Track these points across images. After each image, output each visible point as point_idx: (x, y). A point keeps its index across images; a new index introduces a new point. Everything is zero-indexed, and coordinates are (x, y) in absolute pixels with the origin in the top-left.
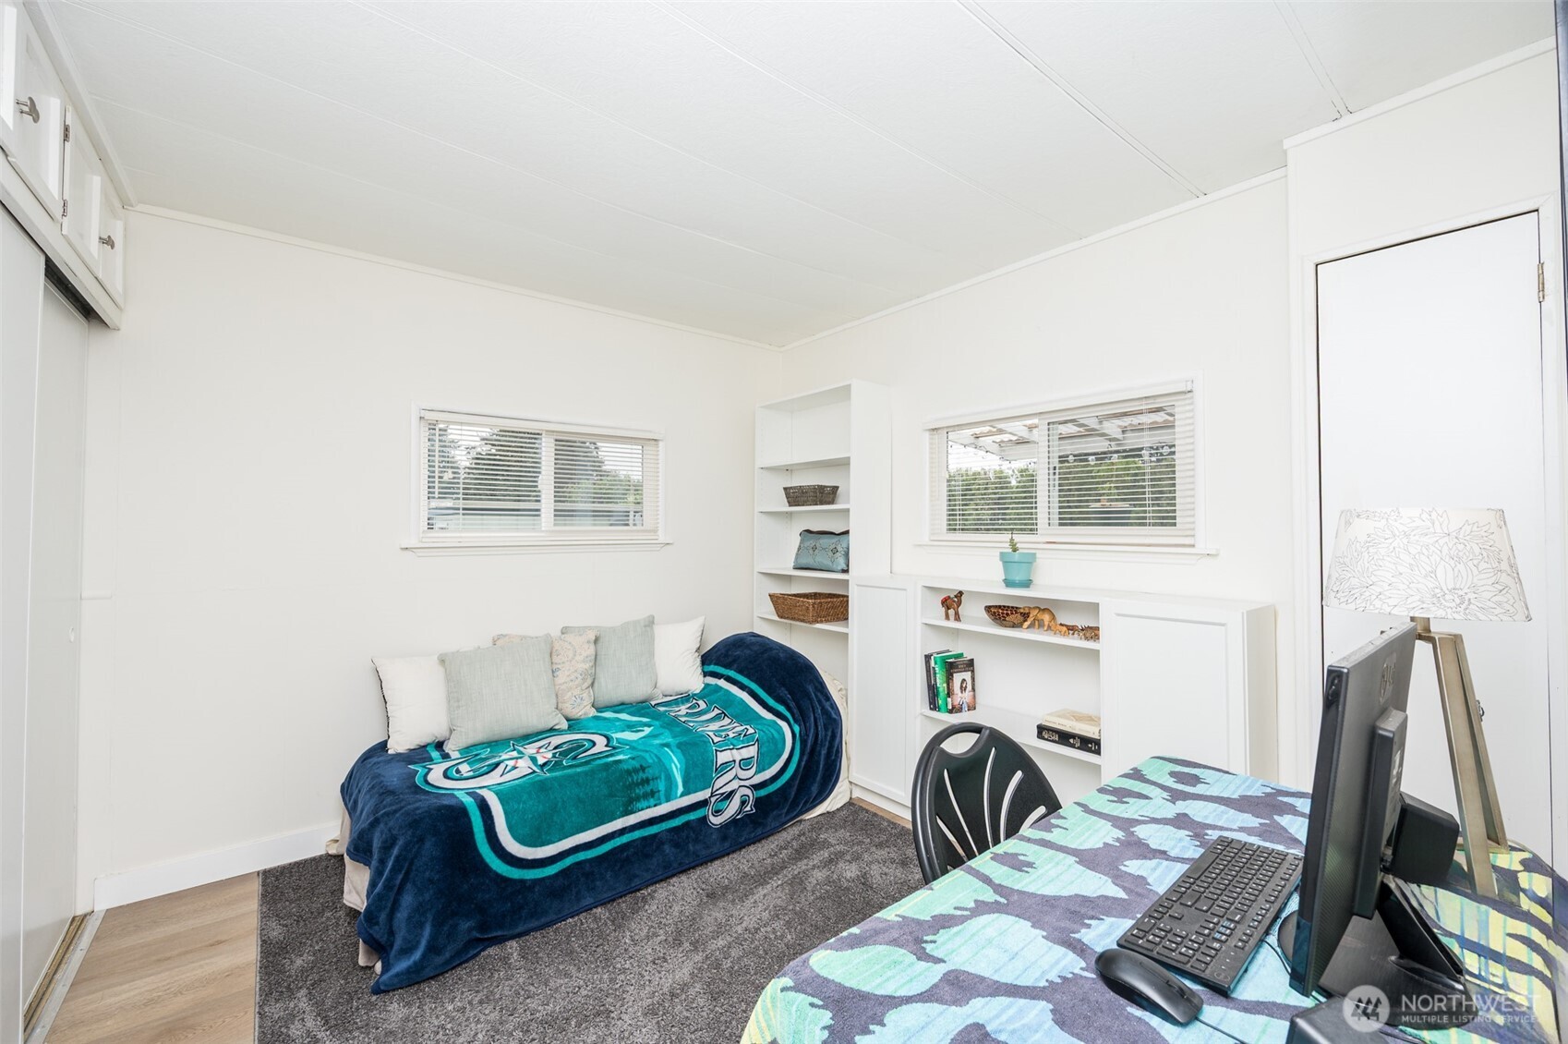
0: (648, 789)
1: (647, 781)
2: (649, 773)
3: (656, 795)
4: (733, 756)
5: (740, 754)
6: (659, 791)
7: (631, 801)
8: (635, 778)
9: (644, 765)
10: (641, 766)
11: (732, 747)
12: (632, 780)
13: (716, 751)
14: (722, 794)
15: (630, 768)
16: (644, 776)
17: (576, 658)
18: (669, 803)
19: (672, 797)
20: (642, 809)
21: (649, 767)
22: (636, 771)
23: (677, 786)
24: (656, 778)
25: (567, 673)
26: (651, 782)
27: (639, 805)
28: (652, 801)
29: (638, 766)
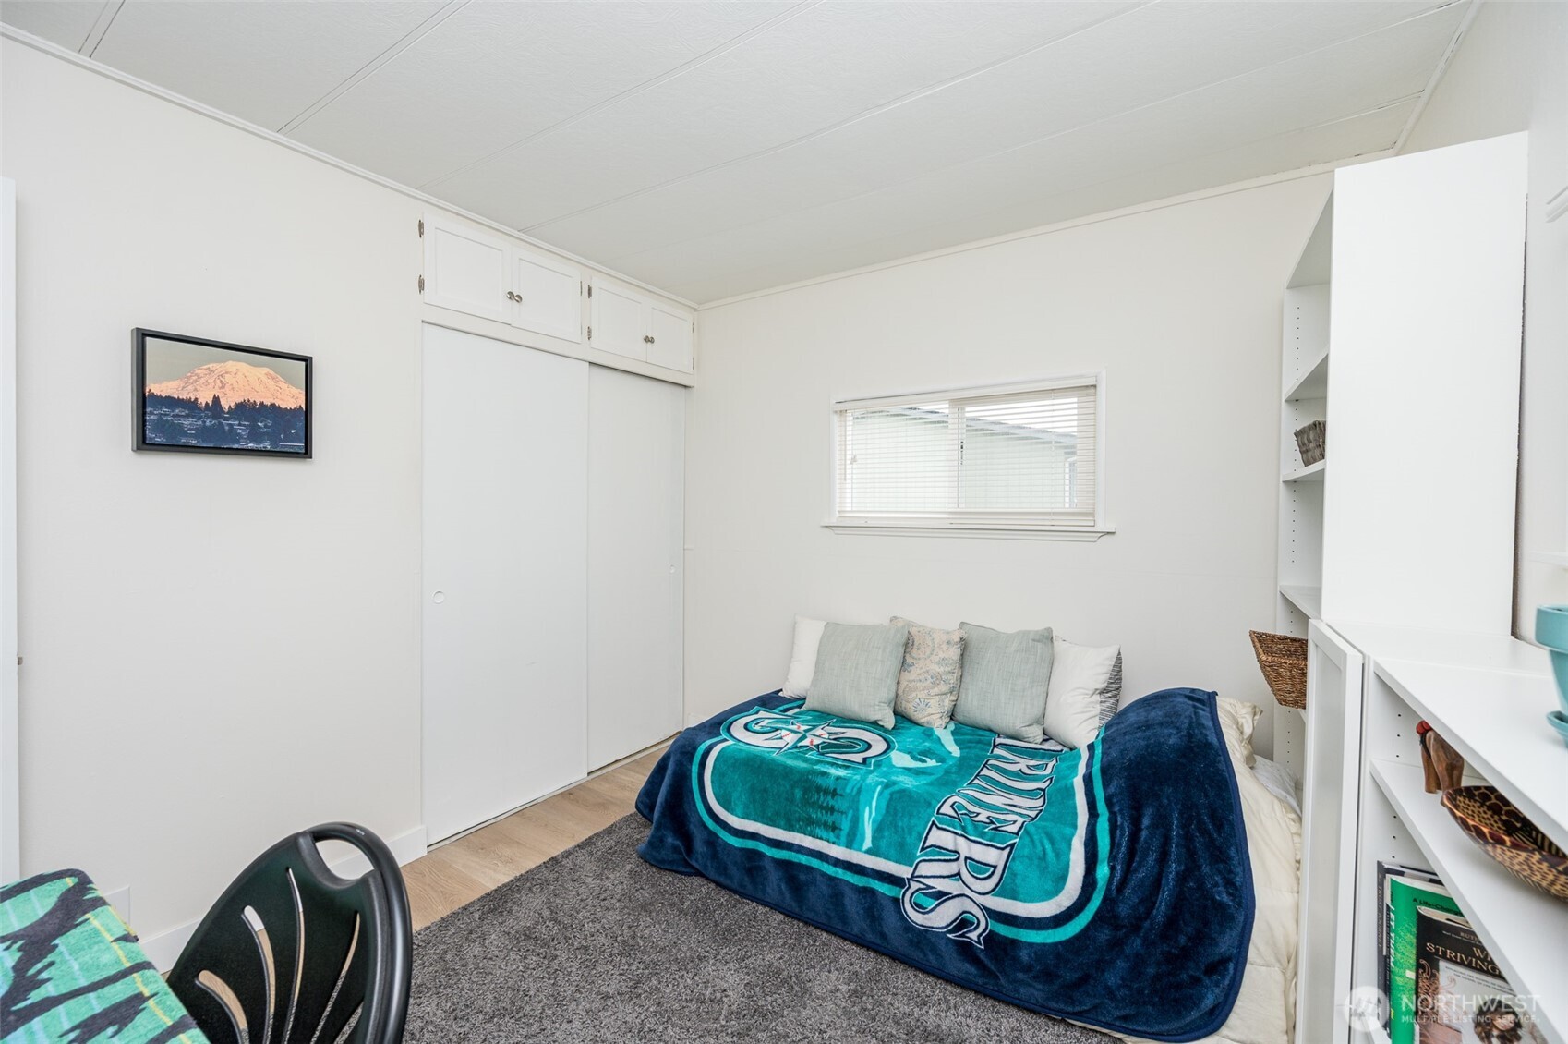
0: (830, 819)
1: (832, 810)
2: (839, 803)
3: (837, 831)
4: (956, 844)
5: (969, 848)
6: (841, 829)
7: (810, 822)
8: (822, 798)
9: (838, 791)
10: (835, 790)
11: (960, 832)
12: (819, 799)
13: (933, 823)
14: (929, 887)
15: (824, 785)
16: (832, 802)
17: (932, 658)
18: (848, 850)
19: (855, 845)
20: (821, 838)
21: (841, 795)
22: (826, 792)
23: (863, 840)
24: (842, 813)
25: (918, 671)
26: (835, 814)
27: (818, 831)
28: (832, 836)
29: (832, 788)
